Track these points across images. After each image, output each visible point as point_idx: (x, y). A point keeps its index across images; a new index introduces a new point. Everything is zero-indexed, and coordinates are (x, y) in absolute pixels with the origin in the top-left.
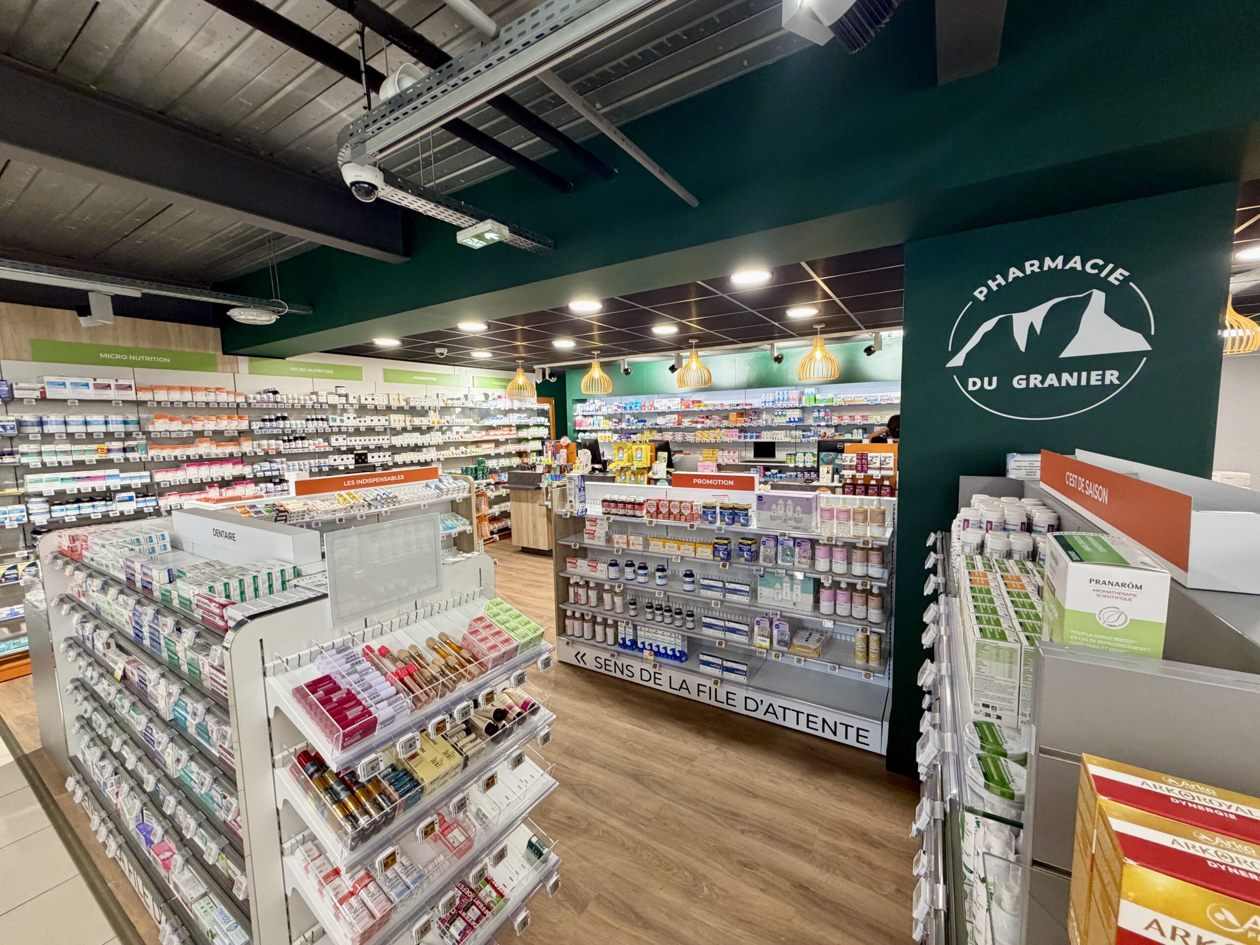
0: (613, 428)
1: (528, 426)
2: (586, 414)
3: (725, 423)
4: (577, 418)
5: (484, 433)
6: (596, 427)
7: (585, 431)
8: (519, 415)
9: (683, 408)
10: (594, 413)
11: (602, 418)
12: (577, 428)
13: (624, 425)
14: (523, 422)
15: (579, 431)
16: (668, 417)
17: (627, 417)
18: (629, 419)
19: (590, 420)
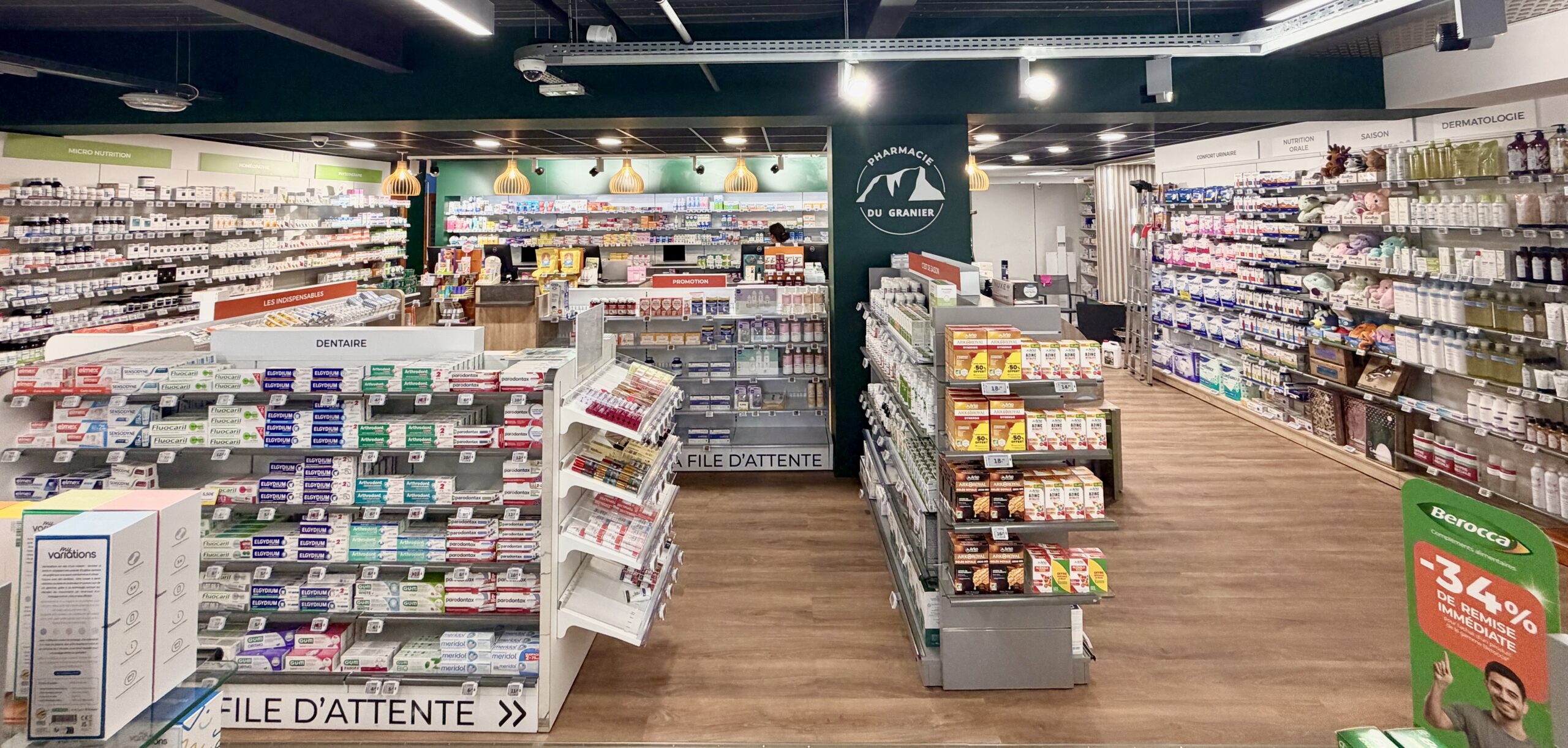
0: (501, 231)
1: (383, 229)
2: (461, 213)
3: (636, 226)
4: (449, 219)
5: (329, 237)
6: (476, 230)
7: (458, 235)
8: (373, 214)
9: (590, 210)
10: (474, 213)
11: (485, 219)
12: (449, 231)
13: (515, 228)
14: (378, 223)
15: (452, 234)
16: (571, 220)
17: (520, 218)
18: (522, 221)
19: (469, 221)
